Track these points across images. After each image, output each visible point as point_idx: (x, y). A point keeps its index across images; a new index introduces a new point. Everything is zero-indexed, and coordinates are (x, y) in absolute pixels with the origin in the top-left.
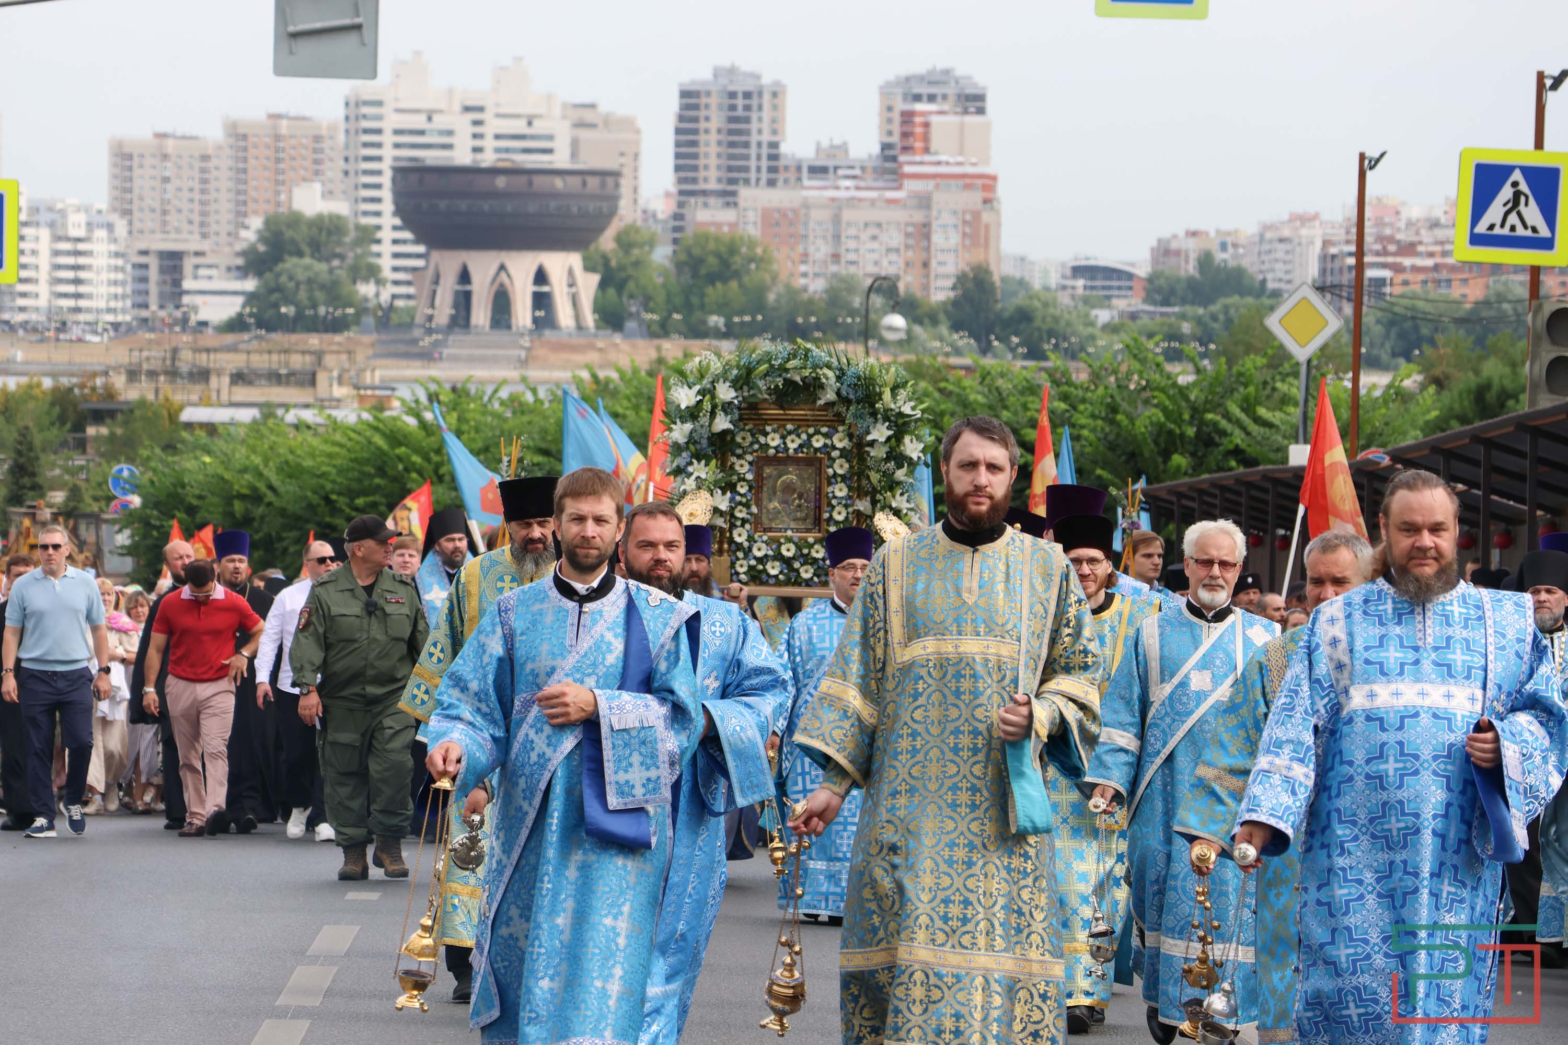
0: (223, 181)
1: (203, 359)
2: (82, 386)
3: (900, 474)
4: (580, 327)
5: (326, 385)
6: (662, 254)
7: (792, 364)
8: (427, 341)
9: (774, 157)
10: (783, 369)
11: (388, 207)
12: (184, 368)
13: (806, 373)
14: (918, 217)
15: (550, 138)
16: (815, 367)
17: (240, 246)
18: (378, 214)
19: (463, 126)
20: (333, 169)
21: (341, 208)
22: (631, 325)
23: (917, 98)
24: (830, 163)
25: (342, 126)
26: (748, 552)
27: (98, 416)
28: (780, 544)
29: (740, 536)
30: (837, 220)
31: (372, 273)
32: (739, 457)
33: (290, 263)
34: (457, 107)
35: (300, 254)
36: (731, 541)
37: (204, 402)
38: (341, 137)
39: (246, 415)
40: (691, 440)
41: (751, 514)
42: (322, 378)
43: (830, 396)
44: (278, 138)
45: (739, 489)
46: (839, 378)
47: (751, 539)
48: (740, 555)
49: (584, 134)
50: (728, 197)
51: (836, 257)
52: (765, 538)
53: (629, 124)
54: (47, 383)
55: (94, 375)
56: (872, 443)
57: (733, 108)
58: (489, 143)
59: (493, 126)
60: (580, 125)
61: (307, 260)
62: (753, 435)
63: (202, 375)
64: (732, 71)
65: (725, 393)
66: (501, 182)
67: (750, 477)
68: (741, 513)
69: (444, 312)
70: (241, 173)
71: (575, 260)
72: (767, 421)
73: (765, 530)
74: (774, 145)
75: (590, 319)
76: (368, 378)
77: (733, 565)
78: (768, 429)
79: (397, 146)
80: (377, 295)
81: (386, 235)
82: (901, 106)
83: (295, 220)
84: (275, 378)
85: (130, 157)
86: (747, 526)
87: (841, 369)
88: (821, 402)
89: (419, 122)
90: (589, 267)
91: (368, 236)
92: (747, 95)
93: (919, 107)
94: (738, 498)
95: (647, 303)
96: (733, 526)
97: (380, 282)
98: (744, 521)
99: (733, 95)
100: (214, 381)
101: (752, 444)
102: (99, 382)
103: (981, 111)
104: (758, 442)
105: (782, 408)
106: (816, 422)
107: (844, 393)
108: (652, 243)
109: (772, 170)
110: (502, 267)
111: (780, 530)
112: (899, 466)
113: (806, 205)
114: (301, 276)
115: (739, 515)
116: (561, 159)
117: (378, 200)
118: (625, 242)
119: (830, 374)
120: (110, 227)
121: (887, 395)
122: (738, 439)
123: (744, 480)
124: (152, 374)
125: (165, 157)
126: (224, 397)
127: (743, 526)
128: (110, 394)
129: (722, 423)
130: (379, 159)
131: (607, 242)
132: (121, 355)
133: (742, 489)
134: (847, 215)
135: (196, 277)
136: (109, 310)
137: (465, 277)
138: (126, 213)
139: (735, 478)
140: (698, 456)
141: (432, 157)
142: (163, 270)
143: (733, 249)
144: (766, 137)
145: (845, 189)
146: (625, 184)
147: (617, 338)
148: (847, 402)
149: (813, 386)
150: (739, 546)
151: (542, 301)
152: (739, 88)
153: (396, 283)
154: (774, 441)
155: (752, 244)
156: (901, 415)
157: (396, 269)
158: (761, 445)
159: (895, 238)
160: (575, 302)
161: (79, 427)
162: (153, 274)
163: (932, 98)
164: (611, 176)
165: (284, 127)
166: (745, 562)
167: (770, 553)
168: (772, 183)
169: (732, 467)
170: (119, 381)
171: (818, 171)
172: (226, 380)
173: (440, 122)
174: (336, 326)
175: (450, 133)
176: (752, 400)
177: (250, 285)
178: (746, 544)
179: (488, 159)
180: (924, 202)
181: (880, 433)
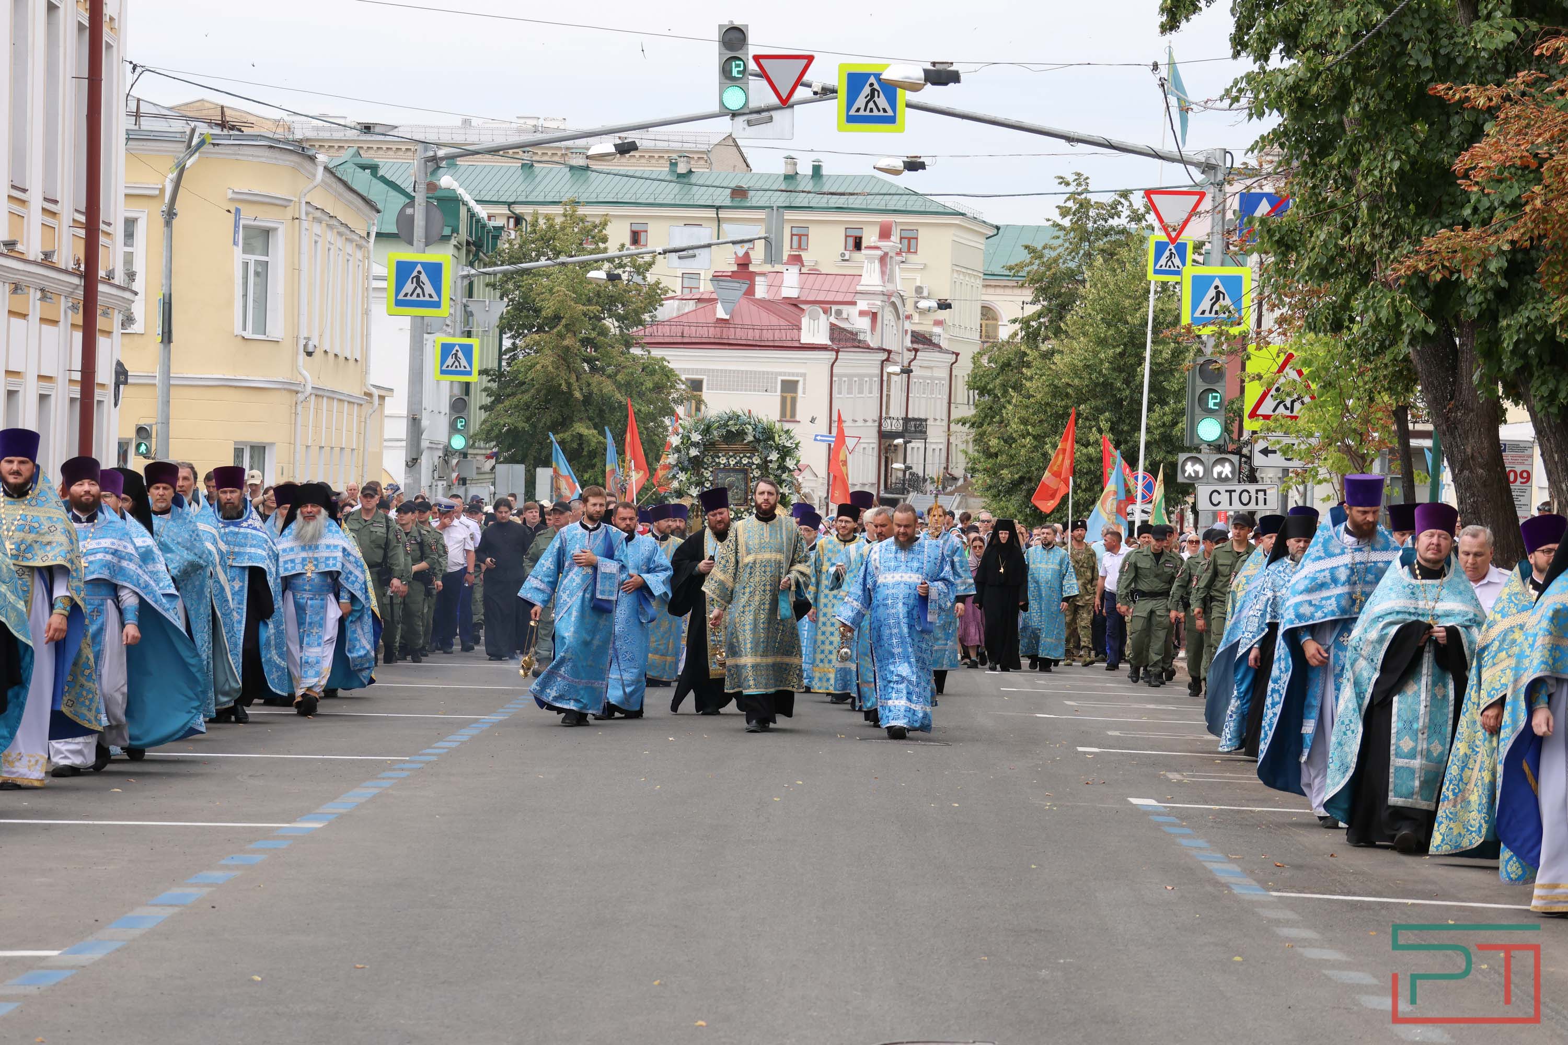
3: (784, 476)
7: (730, 423)
10: (726, 425)
43: (750, 438)
56: (771, 461)
65: (696, 437)
72: (720, 451)
106: (743, 451)
140: (683, 469)
149: (741, 434)
154: (723, 460)
181: (774, 456)
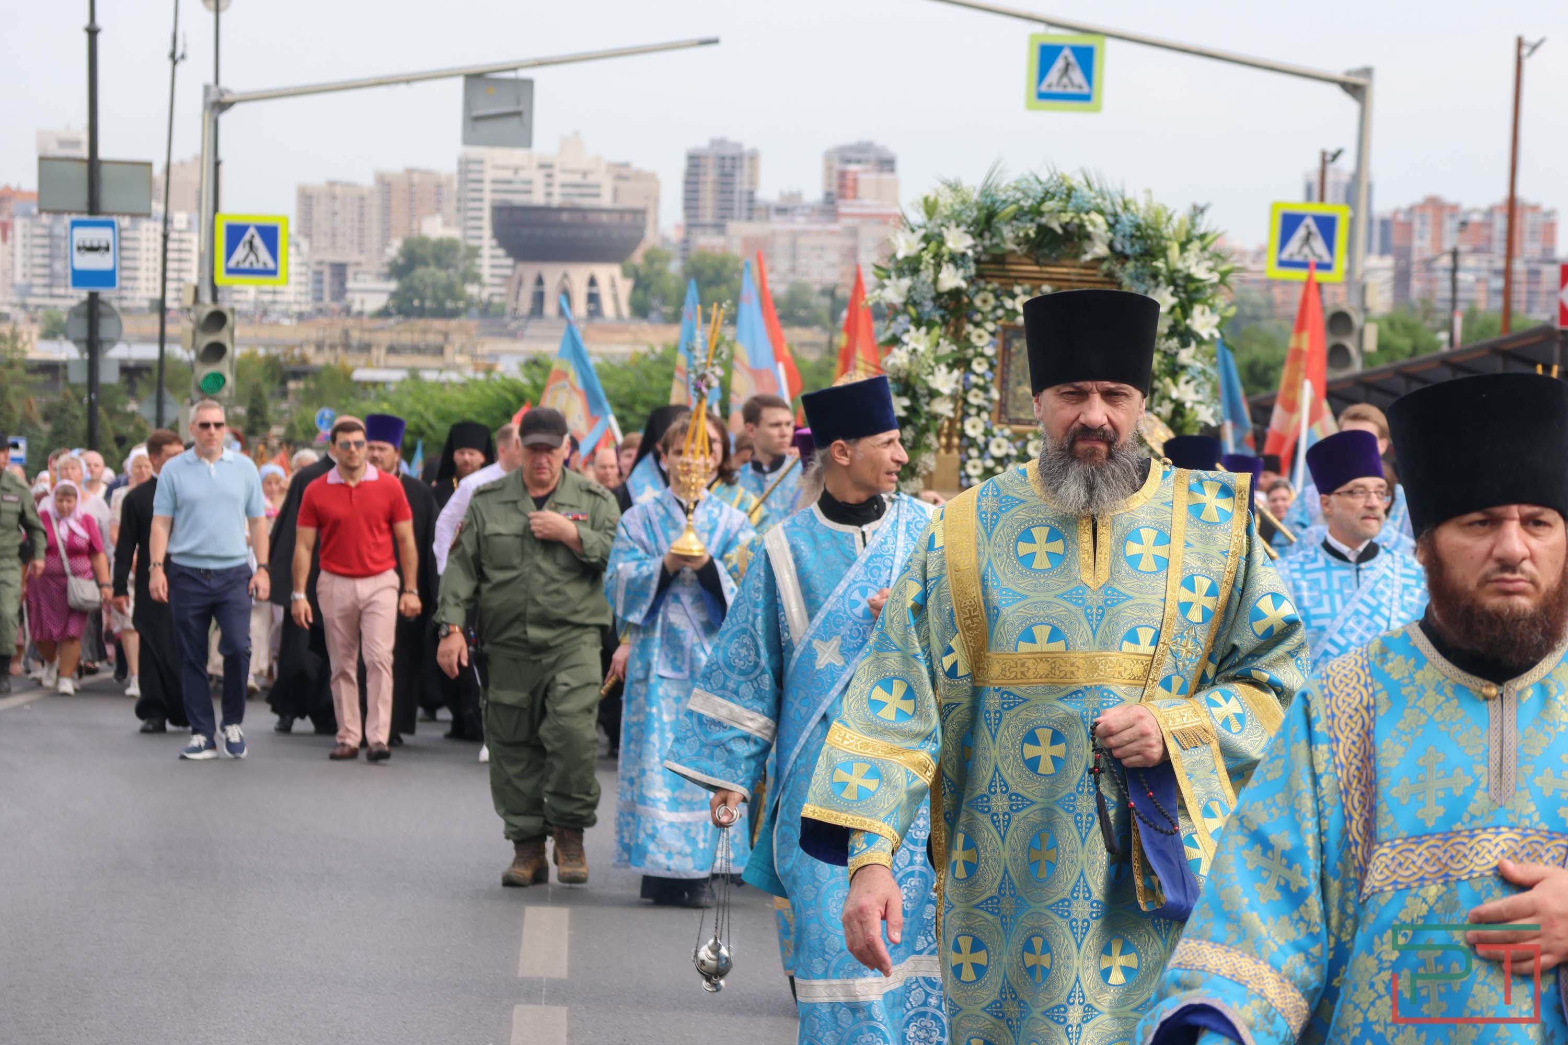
0: (374, 213)
1: (367, 337)
2: (285, 354)
4: (619, 316)
5: (450, 354)
6: (675, 267)
8: (514, 325)
9: (751, 201)
11: (487, 232)
12: (354, 342)
13: (1066, 218)
14: (849, 242)
15: (598, 186)
16: (1078, 211)
17: (386, 259)
18: (480, 238)
19: (539, 178)
20: (450, 207)
21: (454, 233)
22: (653, 315)
23: (849, 161)
24: (789, 205)
25: (456, 178)
26: (983, 451)
27: (296, 375)
28: (1027, 441)
29: (974, 428)
30: (794, 244)
31: (476, 278)
32: (977, 325)
33: (420, 271)
34: (535, 164)
35: (427, 264)
36: (962, 435)
37: (368, 365)
38: (455, 185)
39: (396, 376)
40: (911, 301)
41: (990, 400)
42: (448, 350)
44: (411, 185)
45: (975, 366)
46: (1111, 227)
47: (988, 433)
48: (974, 452)
49: (622, 185)
50: (720, 228)
51: (793, 270)
52: (1007, 432)
53: (652, 178)
54: (261, 352)
55: (293, 347)
57: (723, 167)
58: (557, 190)
59: (560, 178)
60: (619, 177)
61: (432, 269)
62: (997, 297)
63: (366, 348)
64: (722, 142)
66: (565, 217)
67: (990, 351)
68: (975, 398)
69: (525, 304)
70: (386, 209)
71: (614, 270)
73: (1011, 422)
74: (751, 193)
75: (626, 311)
76: (479, 351)
77: (963, 465)
78: (1017, 290)
79: (494, 191)
80: (480, 293)
81: (486, 252)
82: (838, 166)
83: (424, 241)
84: (416, 349)
85: (310, 197)
86: (985, 416)
87: (1115, 215)
88: (1088, 257)
89: (508, 175)
90: (626, 274)
91: (474, 253)
92: (733, 158)
93: (852, 167)
94: (973, 379)
95: (665, 300)
96: (966, 415)
97: (482, 285)
98: (980, 409)
99: (723, 158)
100: (375, 352)
101: (995, 309)
102: (297, 352)
103: (892, 170)
104: (1002, 306)
105: (1037, 263)
107: (1118, 247)
108: (667, 259)
109: (751, 209)
110: (565, 276)
111: (1030, 423)
112: (1185, 345)
113: (773, 234)
114: (429, 280)
115: (972, 400)
116: (606, 201)
117: (480, 228)
118: (651, 258)
119: (1099, 219)
120: (298, 246)
121: (1174, 251)
122: (978, 302)
123: (982, 355)
124: (333, 347)
125: (334, 198)
126: (382, 362)
127: (978, 415)
128: (304, 360)
129: (951, 279)
130: (481, 200)
131: (637, 258)
132: (311, 332)
133: (979, 366)
134: (802, 241)
135: (355, 279)
136: (297, 302)
137: (540, 281)
138: (308, 235)
139: (970, 352)
141: (518, 199)
142: (333, 275)
143: (723, 263)
144: (746, 187)
145: (800, 223)
146: (650, 218)
147: (645, 324)
148: (1122, 257)
150: (972, 442)
151: (593, 298)
152: (728, 152)
153: (493, 285)
155: (737, 260)
156: (1189, 278)
157: (493, 276)
158: (1007, 311)
159: (833, 257)
160: (615, 298)
161: (284, 382)
162: (327, 278)
163: (859, 162)
164: (639, 214)
165: (416, 178)
166: (978, 462)
167: (1013, 452)
168: (750, 218)
169: (967, 339)
170: (310, 351)
171: (782, 210)
172: (383, 351)
173: (523, 175)
174: (454, 314)
175: (529, 182)
176: (996, 251)
177: (393, 285)
178: (981, 440)
179: (556, 201)
180: (853, 232)
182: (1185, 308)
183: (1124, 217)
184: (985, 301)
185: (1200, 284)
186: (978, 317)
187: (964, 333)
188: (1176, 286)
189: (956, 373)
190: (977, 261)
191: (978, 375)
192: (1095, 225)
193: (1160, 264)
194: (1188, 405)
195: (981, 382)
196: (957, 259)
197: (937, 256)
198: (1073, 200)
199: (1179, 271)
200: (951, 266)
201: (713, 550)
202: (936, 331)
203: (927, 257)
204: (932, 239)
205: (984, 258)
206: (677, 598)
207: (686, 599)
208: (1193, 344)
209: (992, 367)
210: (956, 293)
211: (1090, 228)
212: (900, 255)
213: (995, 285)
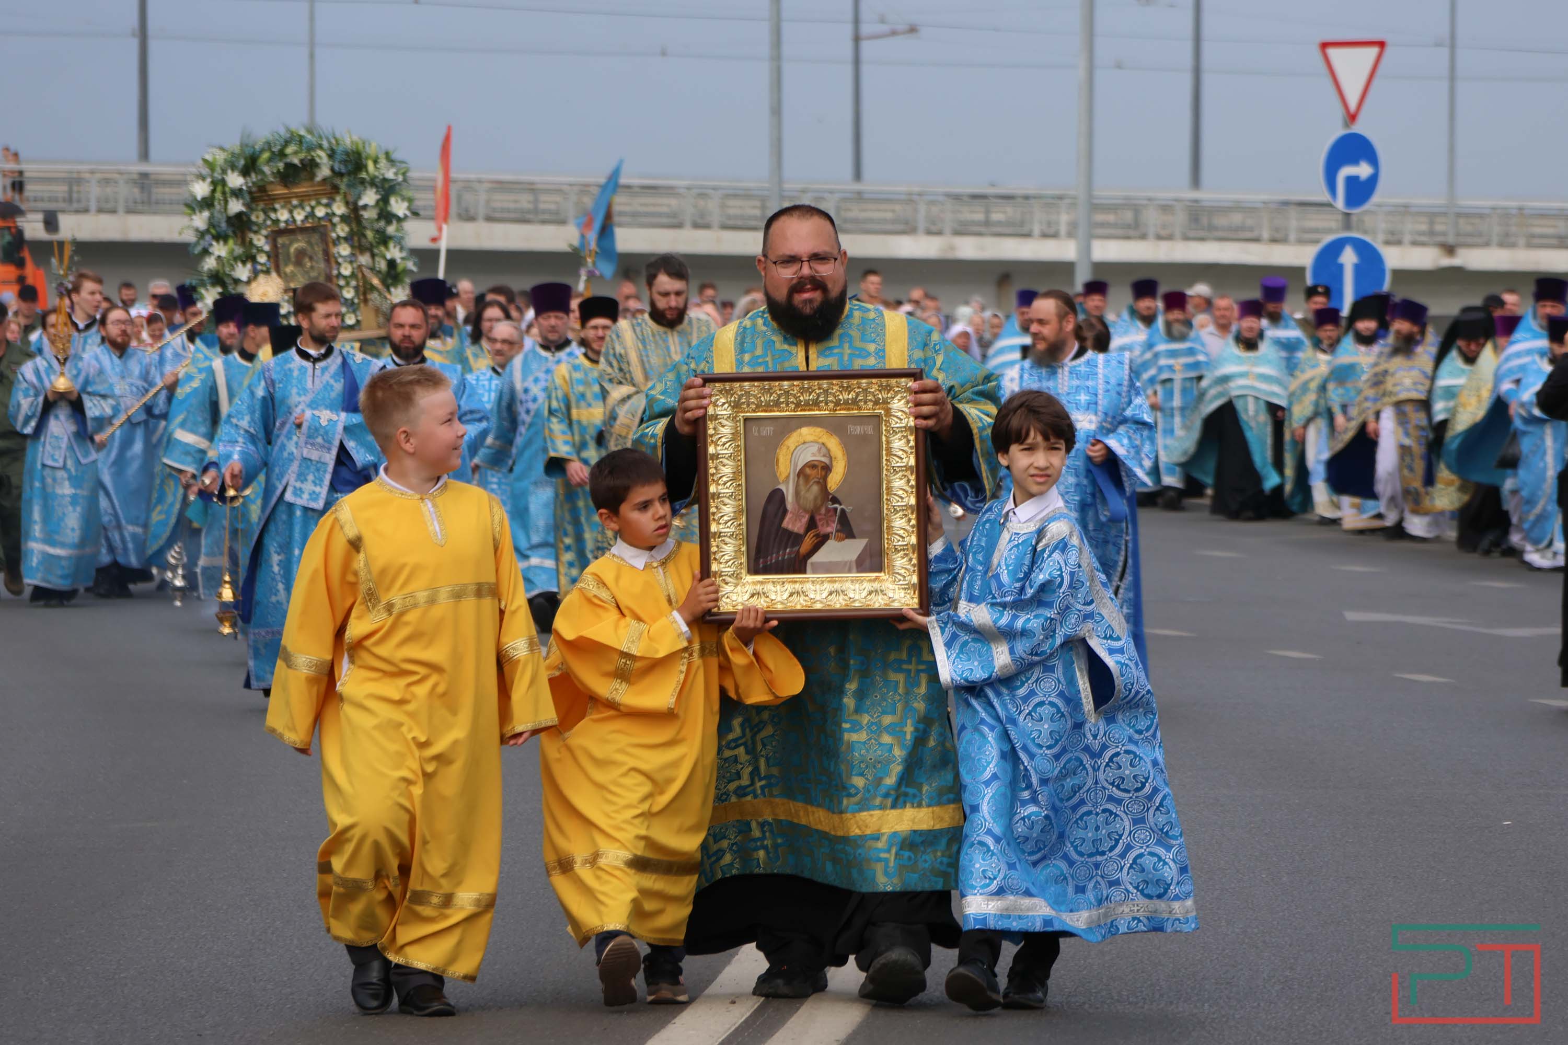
13: (302, 155)
16: (309, 150)
32: (256, 232)
40: (212, 223)
45: (259, 259)
46: (331, 157)
62: (265, 213)
67: (267, 248)
78: (277, 205)
87: (332, 149)
88: (318, 179)
94: (259, 267)
101: (265, 220)
104: (270, 218)
105: (286, 187)
107: (337, 169)
112: (389, 222)
119: (322, 154)
121: (371, 165)
122: (253, 218)
123: (262, 251)
129: (236, 206)
133: (262, 259)
139: (254, 251)
148: (340, 175)
156: (385, 180)
158: (273, 221)
169: (251, 242)
176: (259, 184)
182: (385, 200)
183: (339, 149)
184: (257, 217)
185: (392, 184)
186: (255, 228)
187: (248, 240)
188: (377, 187)
189: (249, 266)
190: (250, 193)
191: (261, 264)
192: (319, 156)
193: (364, 175)
194: (399, 261)
195: (264, 269)
196: (237, 193)
197: (224, 193)
198: (305, 145)
199: (376, 177)
200: (234, 199)
201: (77, 387)
202: (231, 242)
203: (218, 195)
204: (218, 183)
205: (254, 189)
206: (57, 417)
207: (62, 417)
208: (395, 222)
209: (269, 257)
210: (239, 215)
211: (318, 160)
212: (199, 198)
213: (261, 205)
